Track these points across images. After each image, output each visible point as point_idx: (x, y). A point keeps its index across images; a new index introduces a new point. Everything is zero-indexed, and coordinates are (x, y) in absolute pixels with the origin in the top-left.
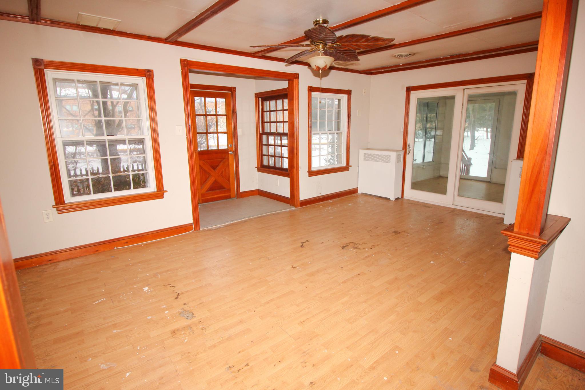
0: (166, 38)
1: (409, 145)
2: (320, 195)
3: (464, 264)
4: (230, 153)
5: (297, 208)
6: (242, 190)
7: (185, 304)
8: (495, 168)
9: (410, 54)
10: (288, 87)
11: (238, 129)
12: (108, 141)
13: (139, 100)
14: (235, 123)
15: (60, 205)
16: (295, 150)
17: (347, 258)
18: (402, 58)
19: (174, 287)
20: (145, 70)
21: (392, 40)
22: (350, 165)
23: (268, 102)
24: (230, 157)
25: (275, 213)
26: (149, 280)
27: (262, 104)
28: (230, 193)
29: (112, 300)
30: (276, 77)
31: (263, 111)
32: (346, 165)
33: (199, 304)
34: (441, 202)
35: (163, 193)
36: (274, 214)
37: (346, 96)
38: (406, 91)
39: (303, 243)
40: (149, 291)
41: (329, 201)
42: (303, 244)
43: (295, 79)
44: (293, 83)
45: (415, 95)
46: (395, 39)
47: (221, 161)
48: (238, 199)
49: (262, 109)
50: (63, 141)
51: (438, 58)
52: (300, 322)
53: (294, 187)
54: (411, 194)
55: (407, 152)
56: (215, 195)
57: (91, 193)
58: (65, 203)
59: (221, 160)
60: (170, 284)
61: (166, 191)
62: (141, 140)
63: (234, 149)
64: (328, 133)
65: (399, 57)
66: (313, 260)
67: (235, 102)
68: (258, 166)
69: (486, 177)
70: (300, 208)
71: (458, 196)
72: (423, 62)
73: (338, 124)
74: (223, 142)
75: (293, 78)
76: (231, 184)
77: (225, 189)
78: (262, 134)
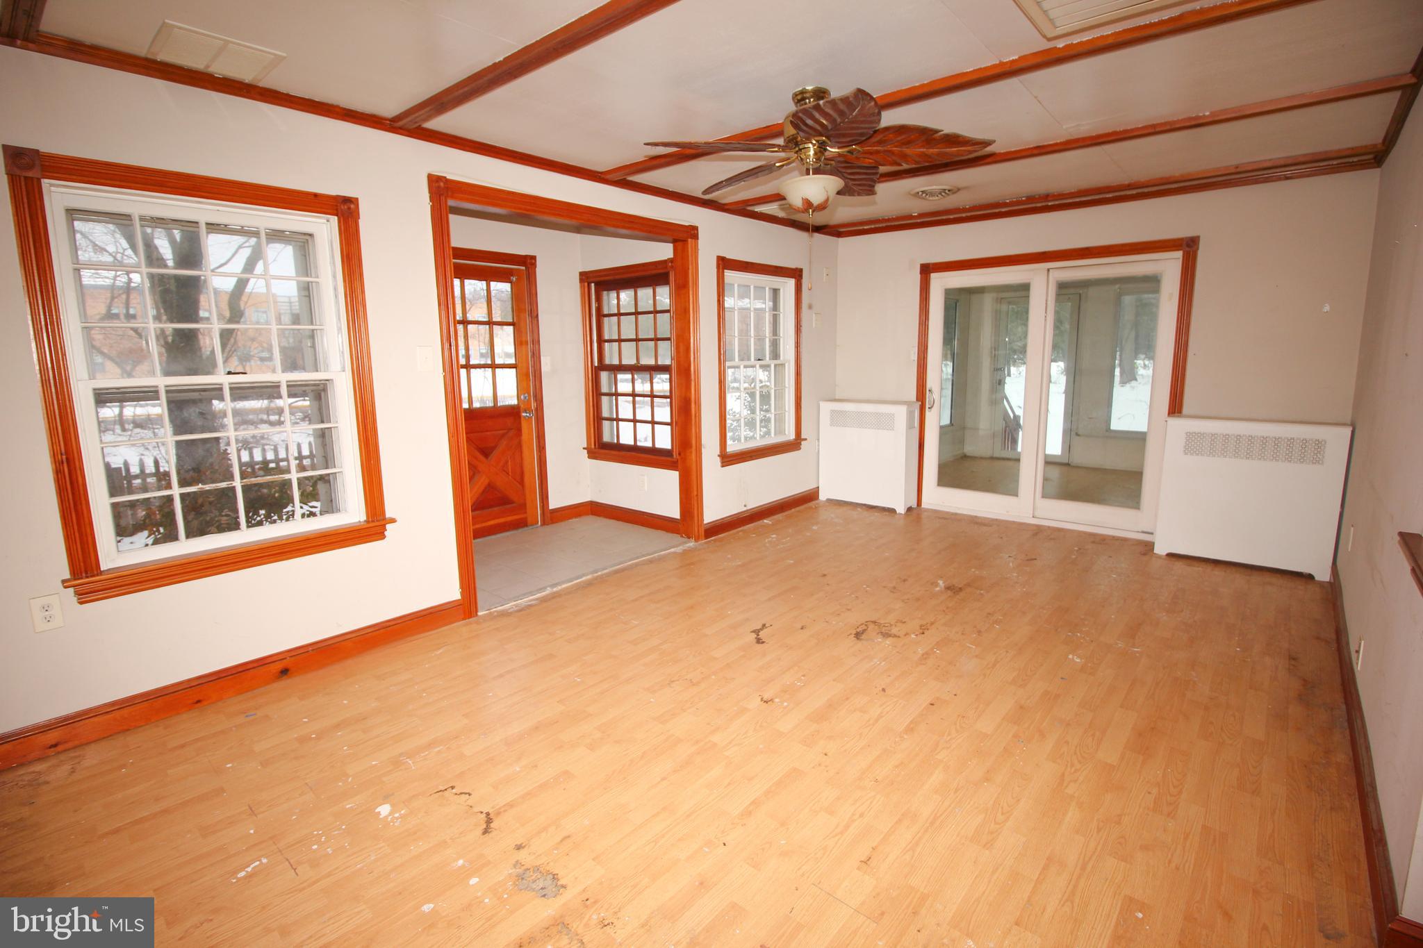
0: (393, 118)
1: (929, 391)
2: (745, 509)
3: (1138, 655)
4: (524, 414)
5: (700, 542)
6: (554, 504)
7: (519, 847)
8: (1077, 434)
9: (949, 191)
10: (672, 257)
11: (542, 358)
12: (231, 389)
13: (318, 277)
14: (536, 342)
15: (87, 577)
16: (693, 405)
17: (881, 663)
18: (931, 198)
19: (466, 794)
20: (336, 198)
21: (987, 143)
22: (803, 437)
23: (613, 294)
24: (524, 425)
25: (652, 558)
26: (384, 779)
27: (599, 299)
28: (526, 513)
29: (287, 860)
30: (650, 232)
31: (601, 315)
32: (794, 437)
33: (561, 841)
34: (1008, 512)
35: (384, 526)
36: (651, 561)
37: (791, 283)
38: (921, 273)
39: (757, 632)
40: (397, 815)
41: (765, 521)
42: (758, 635)
43: (691, 238)
44: (685, 250)
45: (940, 283)
46: (995, 141)
47: (503, 435)
48: (546, 526)
49: (599, 309)
50: (94, 389)
51: (999, 203)
52: (862, 861)
53: (690, 493)
54: (938, 498)
55: (927, 406)
56: (489, 520)
57: (180, 538)
58: (102, 569)
59: (501, 432)
60: (453, 788)
61: (393, 521)
62: (318, 385)
63: (533, 405)
64: (758, 366)
65: (924, 195)
66: (804, 676)
67: (534, 292)
68: (591, 445)
69: (1060, 454)
70: (706, 543)
71: (1043, 497)
72: (964, 210)
73: (775, 345)
74: (508, 390)
75: (683, 237)
76: (527, 492)
77: (514, 505)
78: (598, 369)
